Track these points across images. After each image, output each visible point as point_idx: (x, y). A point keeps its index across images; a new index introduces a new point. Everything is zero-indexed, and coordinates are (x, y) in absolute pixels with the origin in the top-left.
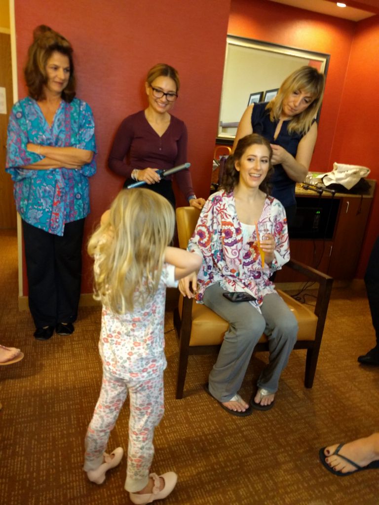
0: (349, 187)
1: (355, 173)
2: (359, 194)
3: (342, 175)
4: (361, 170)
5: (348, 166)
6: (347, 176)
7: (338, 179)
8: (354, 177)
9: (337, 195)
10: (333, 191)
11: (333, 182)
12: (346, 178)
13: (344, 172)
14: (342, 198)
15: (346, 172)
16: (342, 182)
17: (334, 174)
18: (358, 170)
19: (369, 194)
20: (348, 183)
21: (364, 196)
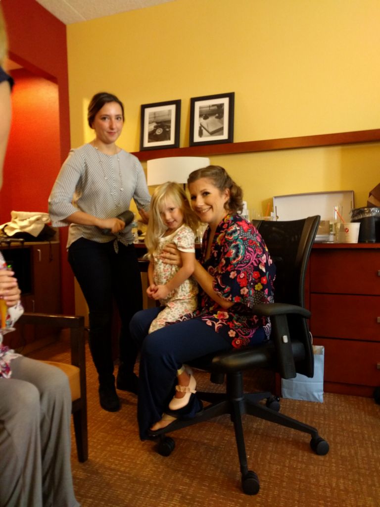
0: (36, 234)
1: (38, 220)
2: (47, 241)
3: (25, 223)
4: (43, 216)
5: (28, 213)
6: (31, 223)
7: (22, 228)
8: (38, 224)
9: (26, 243)
10: (22, 240)
11: (18, 231)
12: (30, 226)
13: (26, 219)
14: (31, 246)
15: (28, 220)
16: (27, 230)
17: (15, 222)
18: (40, 216)
19: (55, 240)
20: (33, 230)
21: (52, 242)
